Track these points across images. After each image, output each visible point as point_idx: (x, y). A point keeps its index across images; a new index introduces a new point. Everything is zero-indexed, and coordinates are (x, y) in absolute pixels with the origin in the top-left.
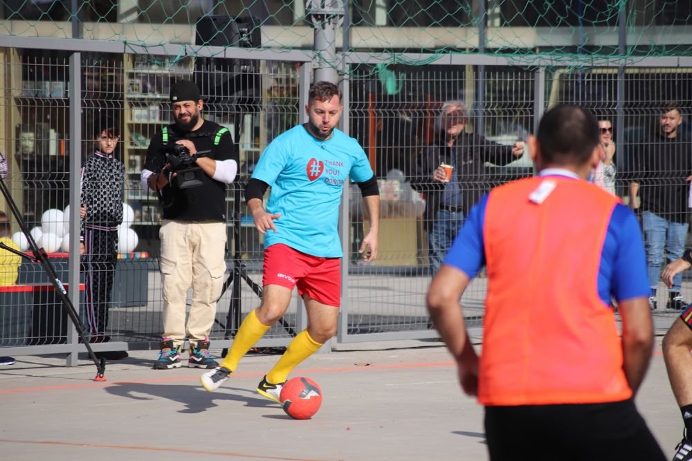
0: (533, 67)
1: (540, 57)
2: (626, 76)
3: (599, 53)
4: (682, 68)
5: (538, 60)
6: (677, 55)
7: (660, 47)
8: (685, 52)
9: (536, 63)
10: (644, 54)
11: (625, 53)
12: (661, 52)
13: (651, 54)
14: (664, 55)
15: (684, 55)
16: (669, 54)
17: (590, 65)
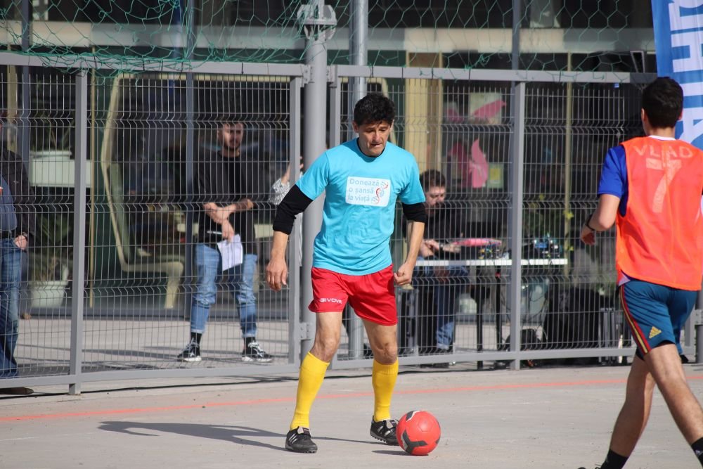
0: (73, 69)
1: (81, 58)
2: (196, 83)
3: (150, 55)
4: (246, 75)
5: (79, 61)
6: (241, 61)
7: (221, 51)
8: (250, 58)
9: (77, 65)
10: (203, 59)
11: (182, 57)
12: (222, 57)
13: (211, 58)
14: (226, 60)
15: (249, 61)
16: (232, 60)
17: (142, 69)
